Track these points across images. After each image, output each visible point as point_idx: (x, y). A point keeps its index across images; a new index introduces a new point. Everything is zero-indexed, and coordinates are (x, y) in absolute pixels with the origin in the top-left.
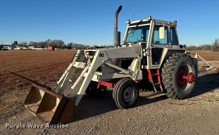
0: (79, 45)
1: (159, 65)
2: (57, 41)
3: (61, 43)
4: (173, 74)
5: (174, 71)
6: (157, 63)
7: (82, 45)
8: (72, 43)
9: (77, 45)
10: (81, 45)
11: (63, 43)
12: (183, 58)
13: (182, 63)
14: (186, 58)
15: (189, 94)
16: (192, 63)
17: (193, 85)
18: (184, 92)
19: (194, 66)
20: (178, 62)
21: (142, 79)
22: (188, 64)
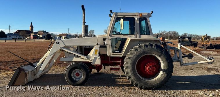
0: (194, 35)
1: (121, 53)
2: (171, 32)
3: (175, 33)
4: (129, 63)
5: (130, 60)
6: (118, 51)
7: (197, 36)
8: (186, 34)
9: (192, 35)
10: (195, 35)
11: (177, 34)
12: (144, 48)
13: (142, 53)
14: (149, 48)
15: (155, 85)
16: (160, 54)
17: (163, 77)
18: (148, 82)
19: (165, 57)
20: (137, 51)
21: (100, 64)
22: (153, 54)
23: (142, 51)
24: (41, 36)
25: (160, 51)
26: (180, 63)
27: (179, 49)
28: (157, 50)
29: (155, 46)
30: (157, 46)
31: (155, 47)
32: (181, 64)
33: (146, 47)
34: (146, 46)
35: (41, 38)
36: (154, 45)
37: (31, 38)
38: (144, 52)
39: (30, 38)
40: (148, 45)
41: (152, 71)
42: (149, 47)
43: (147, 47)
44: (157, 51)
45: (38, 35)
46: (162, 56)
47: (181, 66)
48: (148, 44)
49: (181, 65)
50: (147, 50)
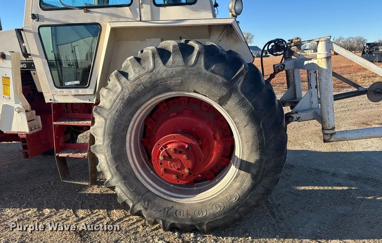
1: (87, 91)
12: (152, 64)
13: (145, 88)
14: (173, 62)
15: (205, 218)
16: (224, 92)
17: (238, 189)
18: (177, 207)
19: (245, 106)
20: (123, 79)
21: (27, 130)
22: (195, 92)
23: (145, 79)
25: (221, 79)
26: (323, 129)
27: (323, 64)
28: (208, 73)
29: (199, 53)
30: (211, 53)
31: (202, 60)
32: (324, 134)
33: (160, 61)
34: (163, 54)
36: (197, 47)
38: (154, 86)
40: (171, 49)
41: (173, 173)
42: (176, 60)
43: (165, 62)
44: (209, 80)
46: (232, 103)
47: (325, 141)
48: (170, 44)
49: (327, 138)
50: (164, 75)
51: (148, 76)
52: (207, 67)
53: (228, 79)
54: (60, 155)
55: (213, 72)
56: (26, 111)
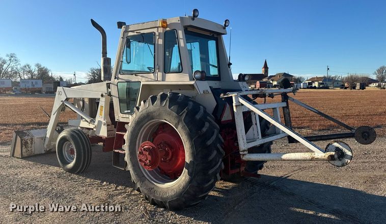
6: (129, 111)
12: (148, 104)
14: (157, 104)
16: (177, 121)
21: (106, 136)
22: (165, 120)
24: (275, 83)
31: (168, 103)
35: (275, 86)
37: (257, 86)
38: (148, 116)
39: (255, 87)
43: (153, 104)
44: (170, 114)
45: (271, 82)
46: (180, 127)
50: (152, 110)
51: (145, 110)
52: (169, 107)
53: (178, 114)
54: (116, 151)
55: (172, 110)
56: (108, 125)
